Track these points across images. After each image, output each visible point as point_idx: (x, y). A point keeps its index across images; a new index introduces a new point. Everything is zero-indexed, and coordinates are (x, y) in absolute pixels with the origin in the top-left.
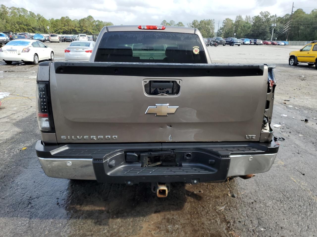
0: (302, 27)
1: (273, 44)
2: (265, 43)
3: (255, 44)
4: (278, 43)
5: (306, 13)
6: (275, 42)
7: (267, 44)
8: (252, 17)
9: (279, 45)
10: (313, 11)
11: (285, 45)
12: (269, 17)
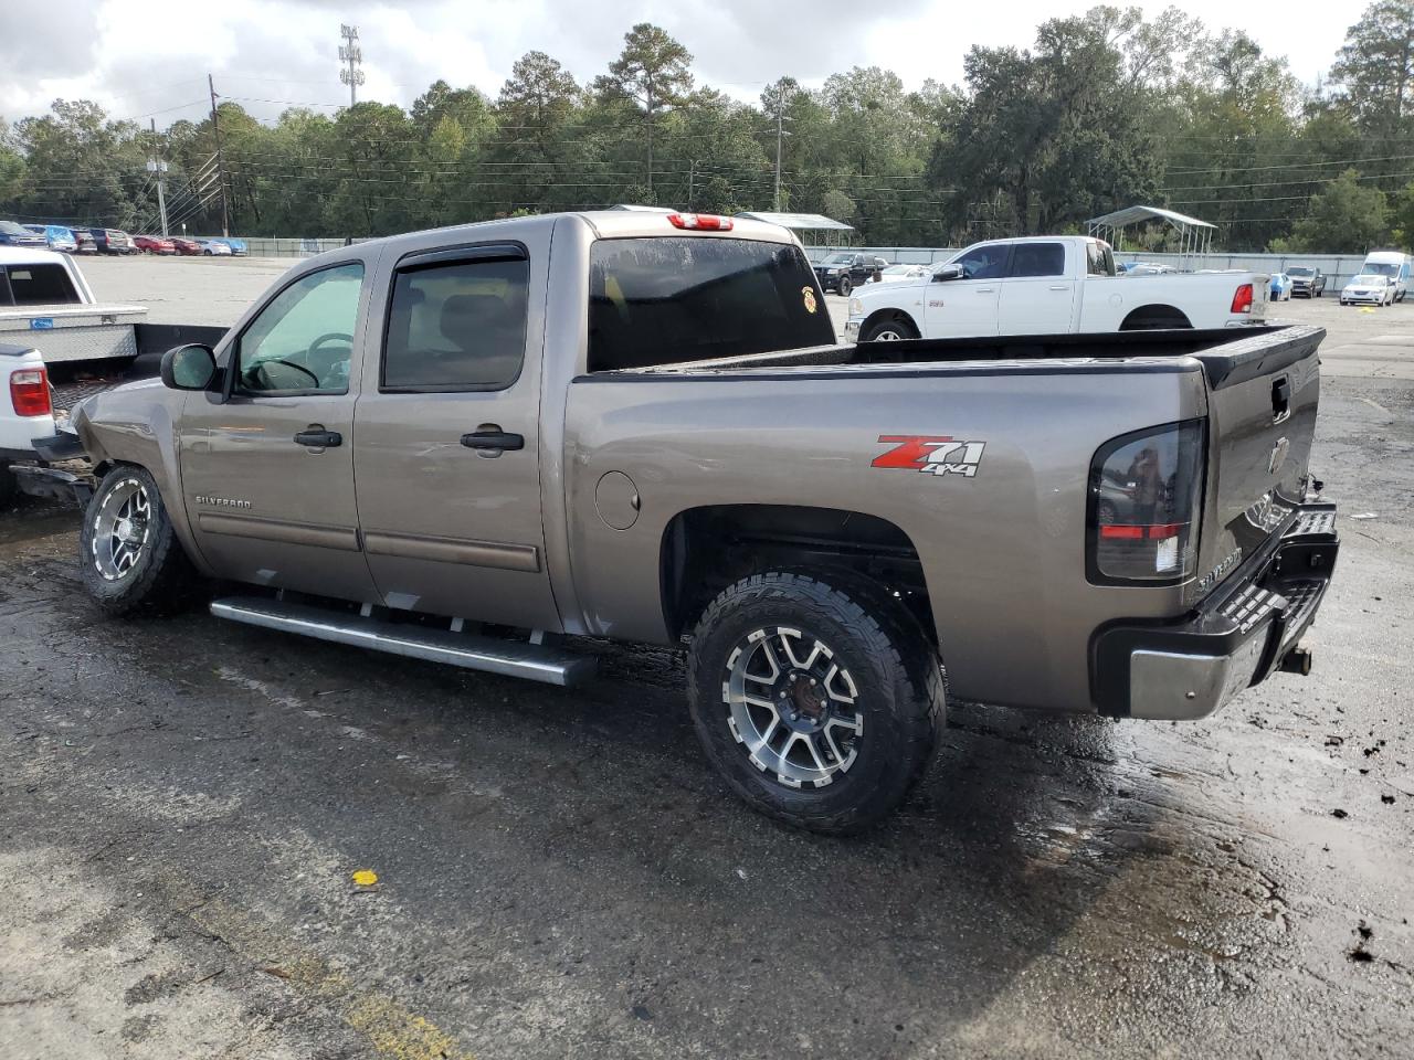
0: (261, 182)
1: (184, 250)
2: (144, 244)
3: (103, 249)
4: (204, 247)
5: (261, 122)
6: (189, 241)
7: (156, 250)
8: (16, 124)
9: (208, 253)
10: (285, 116)
11: (234, 253)
12: (102, 125)
